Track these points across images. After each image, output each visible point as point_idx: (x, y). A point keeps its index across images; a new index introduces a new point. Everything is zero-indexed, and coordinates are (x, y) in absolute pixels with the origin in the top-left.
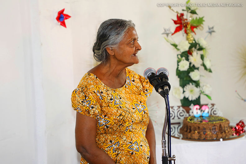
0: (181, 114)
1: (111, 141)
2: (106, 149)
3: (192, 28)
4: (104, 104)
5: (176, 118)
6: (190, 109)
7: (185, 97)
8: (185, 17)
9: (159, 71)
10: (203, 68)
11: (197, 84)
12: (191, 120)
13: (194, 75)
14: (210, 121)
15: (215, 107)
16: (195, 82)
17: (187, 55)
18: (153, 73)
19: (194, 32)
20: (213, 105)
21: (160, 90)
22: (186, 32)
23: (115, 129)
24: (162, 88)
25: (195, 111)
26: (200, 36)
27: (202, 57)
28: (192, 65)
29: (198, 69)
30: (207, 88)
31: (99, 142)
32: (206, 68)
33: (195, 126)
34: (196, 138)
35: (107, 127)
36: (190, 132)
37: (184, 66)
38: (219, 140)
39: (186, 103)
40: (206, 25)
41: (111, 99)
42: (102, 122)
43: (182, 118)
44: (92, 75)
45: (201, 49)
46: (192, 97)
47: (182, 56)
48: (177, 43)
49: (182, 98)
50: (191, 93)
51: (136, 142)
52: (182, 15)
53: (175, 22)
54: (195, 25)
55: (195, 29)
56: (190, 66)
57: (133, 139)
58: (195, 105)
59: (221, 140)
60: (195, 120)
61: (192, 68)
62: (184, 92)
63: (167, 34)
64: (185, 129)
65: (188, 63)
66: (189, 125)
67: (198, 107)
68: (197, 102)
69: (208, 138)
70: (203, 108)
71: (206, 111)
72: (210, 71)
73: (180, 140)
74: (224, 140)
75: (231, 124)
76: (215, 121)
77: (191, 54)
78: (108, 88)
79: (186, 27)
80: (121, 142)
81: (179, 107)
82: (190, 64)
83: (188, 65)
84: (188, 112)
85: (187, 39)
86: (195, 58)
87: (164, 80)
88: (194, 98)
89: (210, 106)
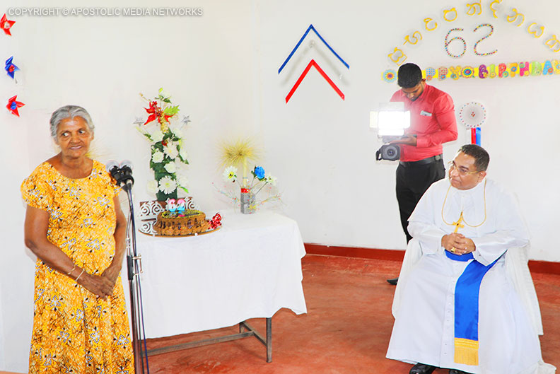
0: (157, 210)
1: (66, 238)
2: (60, 246)
3: (167, 117)
4: (56, 195)
5: (151, 214)
6: (167, 204)
7: (160, 191)
8: (158, 106)
9: (122, 164)
10: (179, 159)
11: (173, 177)
12: (165, 215)
13: (169, 167)
14: (186, 215)
15: (192, 200)
16: (170, 174)
17: (161, 145)
18: (115, 167)
19: (167, 121)
20: (190, 198)
21: (122, 184)
22: (159, 121)
23: (69, 222)
24: (125, 182)
25: (171, 205)
26: (175, 126)
27: (178, 148)
28: (167, 157)
29: (174, 160)
30: (182, 180)
31: (54, 239)
32: (182, 160)
33: (170, 221)
34: (171, 234)
35: (61, 220)
36: (164, 228)
37: (158, 158)
38: (194, 235)
39: (162, 198)
40: (181, 115)
41: (67, 190)
42: (55, 214)
43: (157, 214)
44: (47, 164)
45: (176, 139)
46: (168, 191)
47: (156, 147)
48: (150, 134)
49: (157, 192)
50: (167, 186)
51: (97, 240)
52: (155, 103)
53: (148, 111)
54: (169, 114)
55: (169, 119)
56: (165, 157)
57: (93, 236)
58: (171, 199)
59: (196, 234)
60: (171, 214)
61: (167, 160)
62: (159, 185)
63: (140, 124)
64: (159, 226)
65: (162, 154)
66: (163, 220)
67: (173, 201)
68: (174, 196)
69: (183, 234)
70: (179, 202)
71: (182, 206)
72: (187, 163)
73: (153, 237)
74: (199, 233)
75: (207, 218)
76: (190, 215)
77: (166, 145)
78: (65, 178)
79: (160, 115)
80: (78, 239)
81: (154, 202)
82: (165, 155)
83: (163, 156)
84: (164, 207)
85: (162, 129)
86: (170, 149)
87: (127, 173)
88: (170, 192)
89: (187, 200)
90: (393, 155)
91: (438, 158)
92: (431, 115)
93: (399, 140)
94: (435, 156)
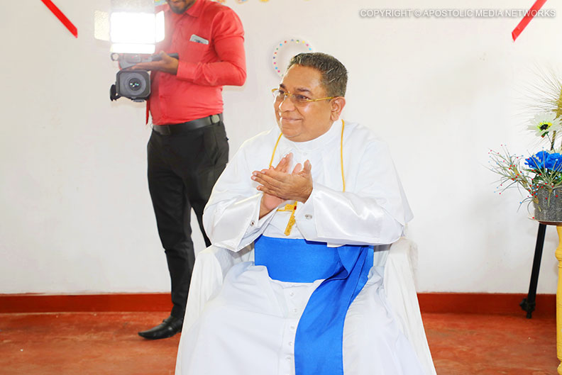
90: (137, 88)
91: (216, 119)
92: (207, 42)
93: (149, 62)
94: (211, 116)
